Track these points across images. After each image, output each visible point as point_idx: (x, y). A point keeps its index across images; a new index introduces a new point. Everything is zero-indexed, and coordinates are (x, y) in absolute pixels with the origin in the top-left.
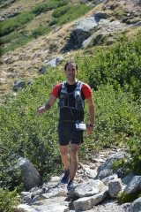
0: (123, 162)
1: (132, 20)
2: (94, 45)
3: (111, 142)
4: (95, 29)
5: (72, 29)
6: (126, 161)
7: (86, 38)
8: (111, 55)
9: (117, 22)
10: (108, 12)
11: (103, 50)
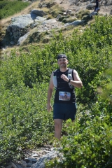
0: (56, 162)
1: (68, 19)
2: (30, 42)
3: (45, 141)
4: (31, 26)
5: (7, 25)
6: (59, 161)
7: (22, 35)
8: (47, 53)
9: (54, 21)
10: (45, 10)
11: (40, 48)
